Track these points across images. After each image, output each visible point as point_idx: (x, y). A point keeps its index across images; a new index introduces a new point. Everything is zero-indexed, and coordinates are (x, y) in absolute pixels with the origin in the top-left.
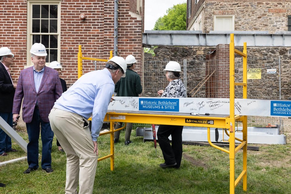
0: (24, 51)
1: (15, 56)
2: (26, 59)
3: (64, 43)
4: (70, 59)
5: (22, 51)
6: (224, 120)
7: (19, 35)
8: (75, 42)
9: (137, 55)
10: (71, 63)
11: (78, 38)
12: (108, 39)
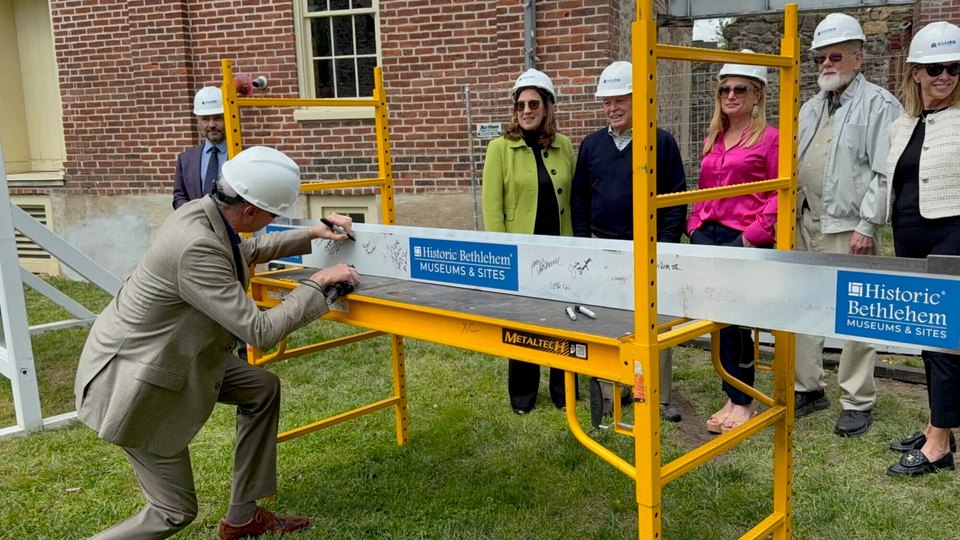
0: (291, 67)
1: (270, 83)
2: (297, 89)
3: (390, 37)
4: (408, 84)
5: (286, 68)
6: (616, 349)
7: (274, 21)
8: (419, 32)
9: (596, 60)
10: (412, 95)
11: (427, 19)
12: (508, 14)
